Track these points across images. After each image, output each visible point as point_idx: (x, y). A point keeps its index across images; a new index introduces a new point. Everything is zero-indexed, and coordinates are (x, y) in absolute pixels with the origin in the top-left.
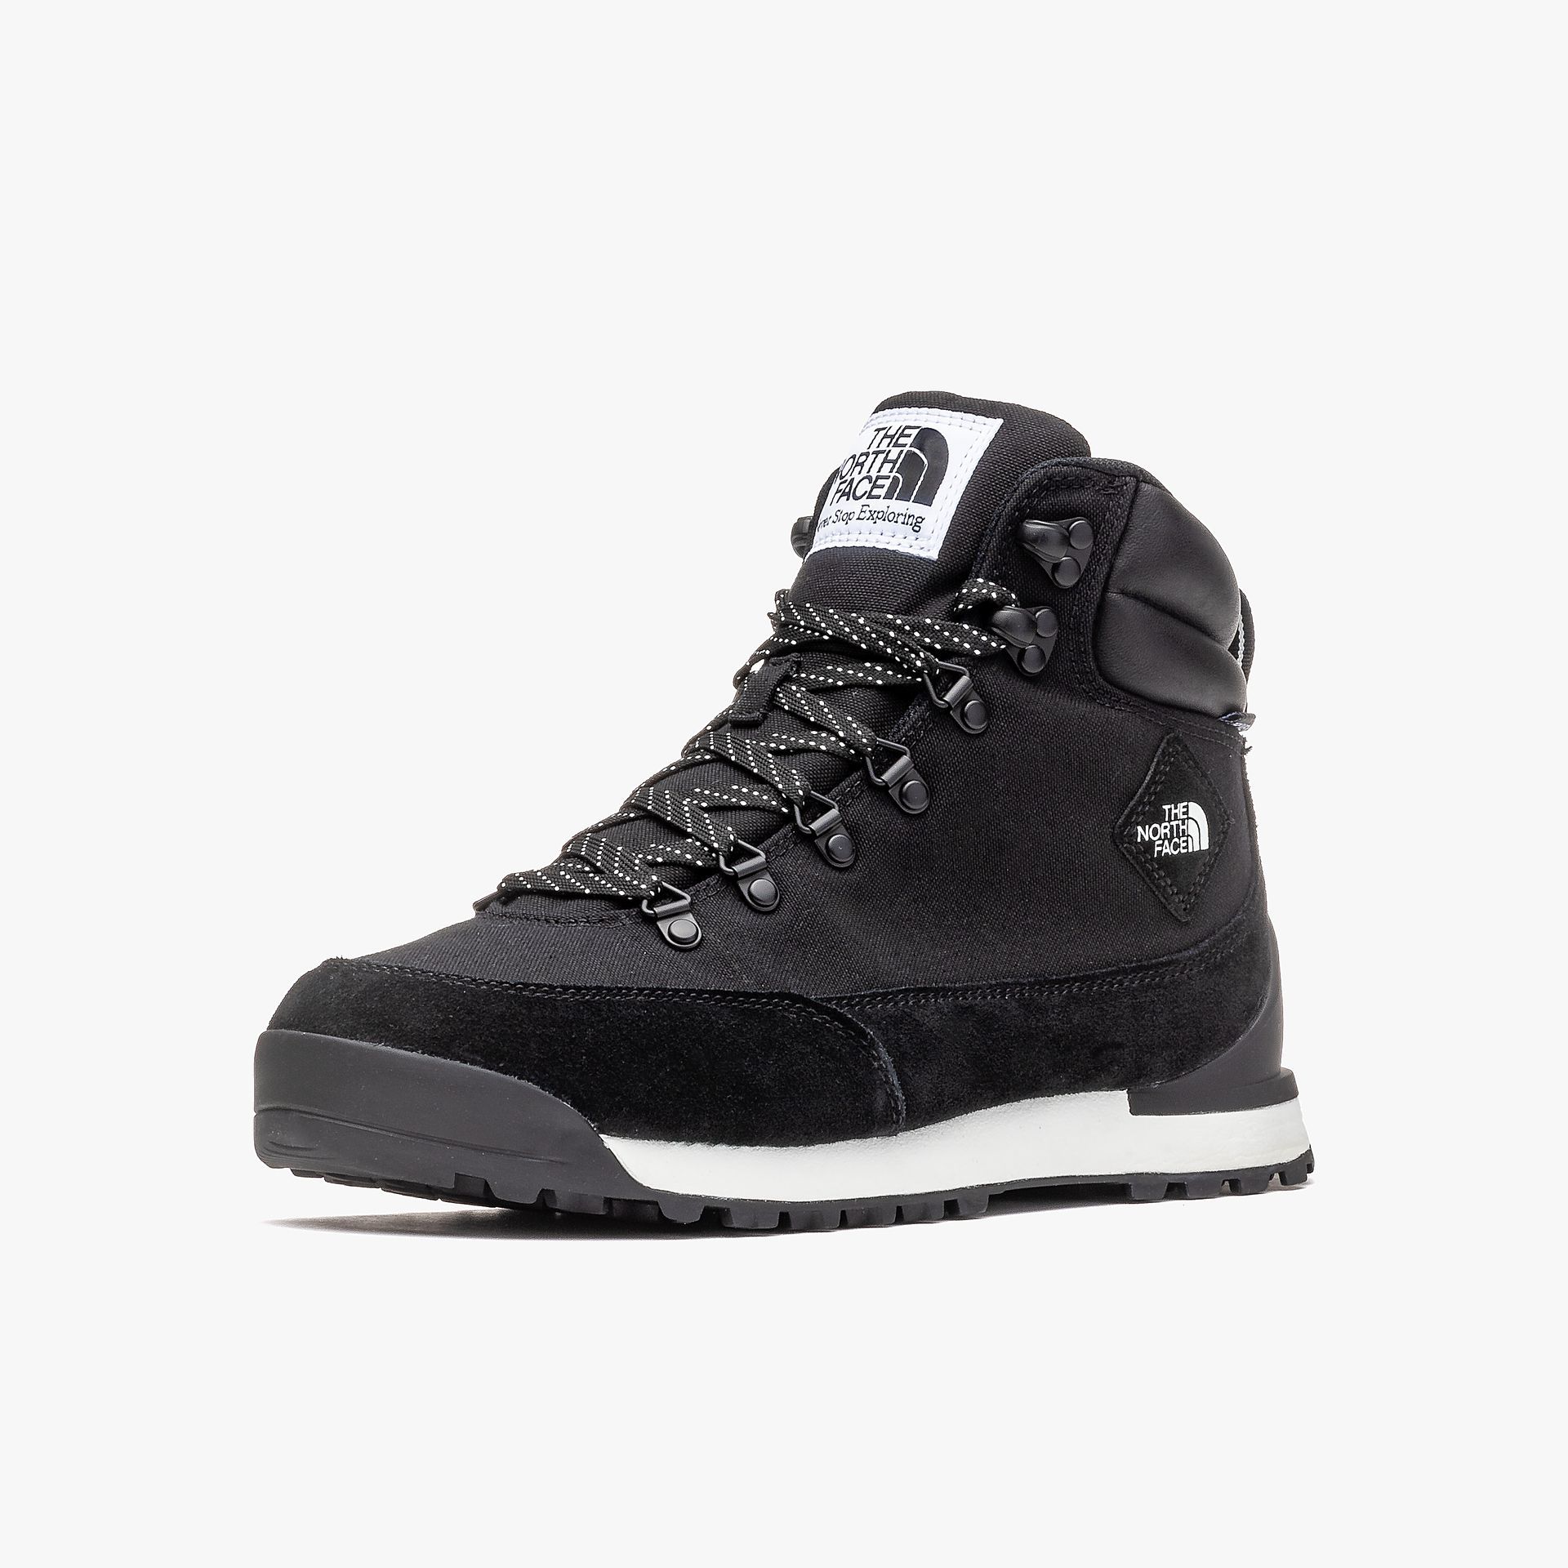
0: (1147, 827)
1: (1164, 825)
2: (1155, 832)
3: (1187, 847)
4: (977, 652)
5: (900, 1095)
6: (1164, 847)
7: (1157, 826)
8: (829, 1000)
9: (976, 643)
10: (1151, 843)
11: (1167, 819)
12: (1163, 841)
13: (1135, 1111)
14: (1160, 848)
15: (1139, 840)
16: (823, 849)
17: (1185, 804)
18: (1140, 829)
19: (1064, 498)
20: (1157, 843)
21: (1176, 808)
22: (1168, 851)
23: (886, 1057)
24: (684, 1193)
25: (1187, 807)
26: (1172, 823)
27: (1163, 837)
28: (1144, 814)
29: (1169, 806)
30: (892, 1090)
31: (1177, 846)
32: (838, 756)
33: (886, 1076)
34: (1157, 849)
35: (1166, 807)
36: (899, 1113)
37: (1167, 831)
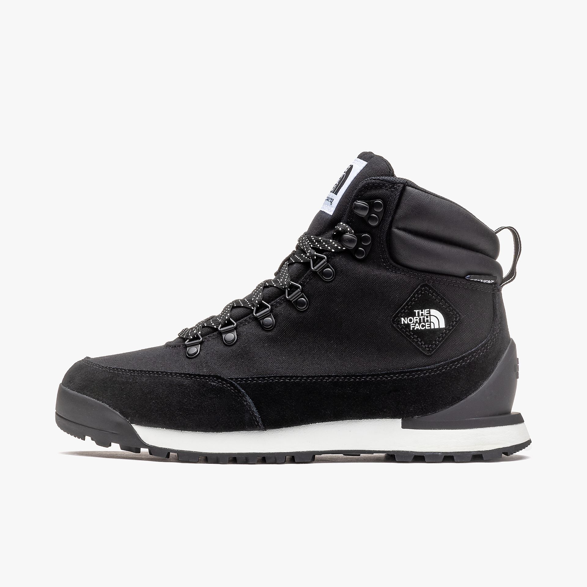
0: (406, 318)
1: (415, 318)
2: (411, 320)
3: (430, 327)
4: (333, 250)
5: (257, 415)
6: (416, 326)
7: (412, 318)
8: (232, 379)
9: (333, 247)
10: (408, 325)
11: (417, 315)
12: (416, 324)
13: (403, 427)
14: (414, 327)
15: (402, 323)
16: (262, 322)
17: (429, 310)
18: (403, 319)
19: (374, 192)
20: (411, 325)
21: (422, 311)
22: (418, 327)
23: (250, 401)
24: (161, 447)
25: (429, 311)
26: (420, 317)
27: (415, 322)
28: (405, 313)
29: (418, 311)
30: (253, 413)
31: (423, 326)
32: (279, 288)
33: (250, 408)
34: (412, 327)
35: (416, 311)
36: (258, 422)
37: (418, 320)
